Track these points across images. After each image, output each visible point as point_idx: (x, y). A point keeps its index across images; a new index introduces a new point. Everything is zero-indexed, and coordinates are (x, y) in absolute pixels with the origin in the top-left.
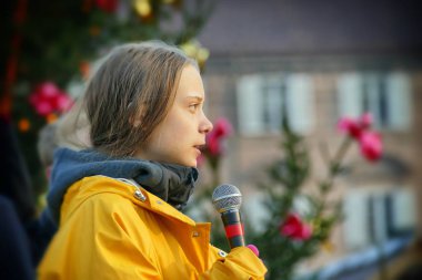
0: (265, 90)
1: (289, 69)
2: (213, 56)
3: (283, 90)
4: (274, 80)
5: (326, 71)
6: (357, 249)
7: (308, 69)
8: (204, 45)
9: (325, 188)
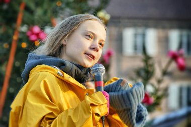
0: (136, 35)
1: (147, 26)
2: (112, 18)
3: (144, 35)
4: (140, 30)
5: (164, 28)
6: (173, 111)
7: (156, 27)
8: (108, 12)
9: (159, 82)
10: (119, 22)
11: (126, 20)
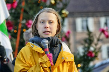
0: (83, 21)
1: (88, 16)
2: (70, 13)
3: (87, 21)
4: (85, 19)
5: (97, 16)
6: (105, 59)
7: (93, 16)
8: (67, 10)
9: (96, 45)
10: (74, 15)
11: (77, 14)
